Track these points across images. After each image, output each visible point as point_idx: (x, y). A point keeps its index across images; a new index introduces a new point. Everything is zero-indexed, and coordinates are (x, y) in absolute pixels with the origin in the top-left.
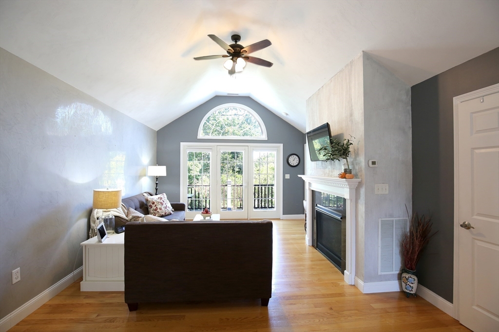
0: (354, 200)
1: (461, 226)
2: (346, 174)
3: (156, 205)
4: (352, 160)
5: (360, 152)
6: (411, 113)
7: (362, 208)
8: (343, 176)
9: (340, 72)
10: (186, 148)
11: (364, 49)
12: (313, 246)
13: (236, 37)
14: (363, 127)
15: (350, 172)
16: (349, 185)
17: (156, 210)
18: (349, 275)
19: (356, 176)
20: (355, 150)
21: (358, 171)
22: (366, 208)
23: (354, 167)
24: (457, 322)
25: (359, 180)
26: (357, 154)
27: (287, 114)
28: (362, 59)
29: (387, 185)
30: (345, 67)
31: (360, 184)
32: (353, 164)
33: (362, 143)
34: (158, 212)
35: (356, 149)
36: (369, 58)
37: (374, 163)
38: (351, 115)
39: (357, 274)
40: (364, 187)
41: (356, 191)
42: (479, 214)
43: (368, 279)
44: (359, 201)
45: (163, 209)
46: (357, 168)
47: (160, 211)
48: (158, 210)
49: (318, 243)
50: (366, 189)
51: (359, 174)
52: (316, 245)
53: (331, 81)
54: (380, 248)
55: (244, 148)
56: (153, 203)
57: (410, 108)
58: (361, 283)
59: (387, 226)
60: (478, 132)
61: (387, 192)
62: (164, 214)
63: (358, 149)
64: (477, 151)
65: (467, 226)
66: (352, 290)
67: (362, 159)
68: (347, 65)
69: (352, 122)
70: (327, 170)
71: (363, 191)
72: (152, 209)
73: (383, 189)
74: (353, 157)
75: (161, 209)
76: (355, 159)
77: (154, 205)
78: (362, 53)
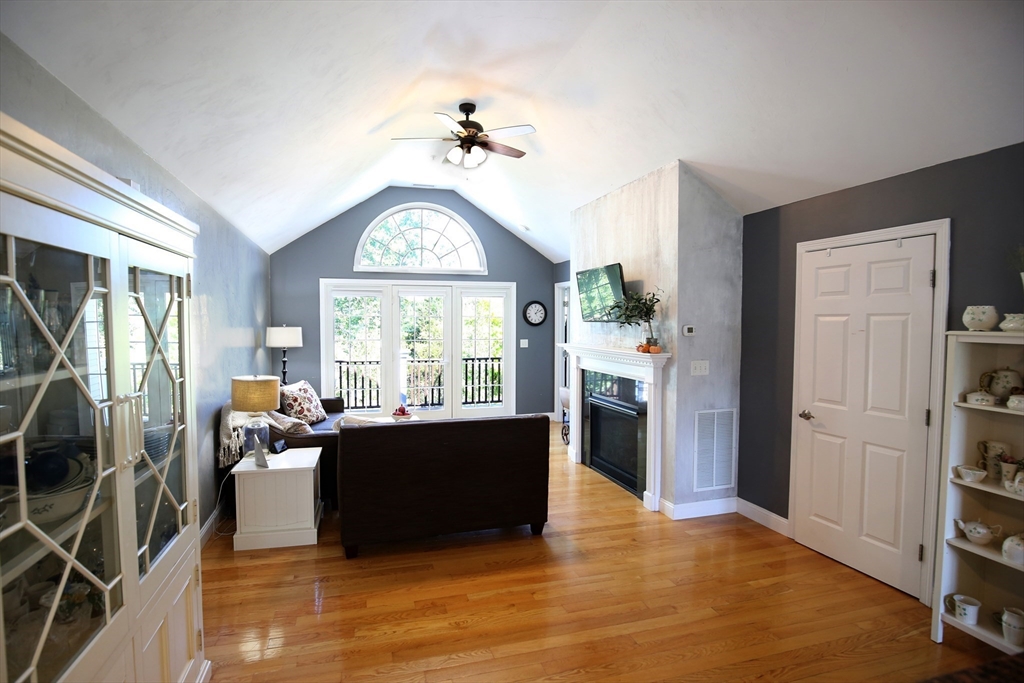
0: (660, 386)
1: (800, 415)
2: (650, 346)
3: (300, 404)
4: (657, 324)
5: (670, 313)
6: (742, 255)
7: (672, 396)
8: (646, 350)
9: (639, 180)
10: (329, 288)
11: (681, 158)
12: (583, 462)
13: (468, 107)
14: (677, 275)
15: (655, 344)
16: (653, 362)
17: (301, 412)
18: (651, 498)
19: (663, 349)
20: (662, 309)
21: (666, 341)
22: (678, 396)
23: (660, 335)
24: (792, 541)
25: (669, 355)
26: (665, 316)
27: (527, 229)
28: (676, 171)
29: (708, 362)
30: (649, 175)
31: (670, 361)
32: (659, 330)
33: (675, 300)
34: (306, 416)
35: (664, 307)
36: (688, 173)
37: (690, 330)
38: (657, 254)
39: (663, 495)
40: (676, 366)
41: (664, 372)
42: (821, 400)
43: (680, 498)
44: (668, 387)
45: (313, 410)
46: (665, 336)
47: (308, 414)
48: (306, 412)
49: (594, 457)
50: (678, 369)
51: (669, 346)
52: (588, 462)
53: (622, 191)
54: (696, 454)
55: (444, 289)
56: (295, 400)
57: (740, 248)
58: (669, 505)
59: (706, 422)
60: (824, 294)
61: (707, 373)
62: (314, 419)
63: (667, 308)
64: (821, 319)
65: (806, 416)
66: (657, 517)
67: (673, 324)
68: (652, 173)
69: (659, 265)
70: (612, 338)
71: (674, 371)
72: (293, 411)
73: (701, 368)
74: (660, 319)
75: (309, 410)
76: (663, 322)
77: (297, 404)
78: (678, 162)
